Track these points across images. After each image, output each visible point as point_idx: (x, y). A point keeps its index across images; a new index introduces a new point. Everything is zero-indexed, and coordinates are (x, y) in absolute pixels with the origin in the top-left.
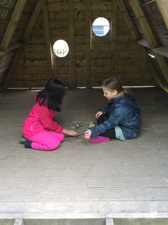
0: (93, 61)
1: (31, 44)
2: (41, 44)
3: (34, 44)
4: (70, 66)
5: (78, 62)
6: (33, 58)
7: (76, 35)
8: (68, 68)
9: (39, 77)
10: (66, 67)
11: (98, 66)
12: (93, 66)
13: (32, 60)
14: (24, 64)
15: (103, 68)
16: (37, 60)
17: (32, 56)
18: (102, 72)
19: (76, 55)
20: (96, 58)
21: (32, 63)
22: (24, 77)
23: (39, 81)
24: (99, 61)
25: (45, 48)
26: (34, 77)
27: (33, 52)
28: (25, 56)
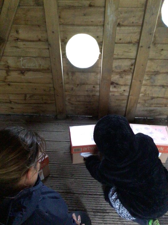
0: (147, 78)
1: (17, 39)
2: (40, 40)
3: (23, 40)
4: (97, 84)
5: (115, 77)
6: (23, 67)
7: (119, 25)
8: (94, 87)
9: (39, 99)
10: (91, 84)
11: (155, 86)
12: (145, 85)
13: (23, 71)
14: (8, 77)
15: (164, 89)
16: (33, 71)
17: (22, 63)
18: (160, 96)
19: (114, 66)
20: (154, 72)
21: (23, 77)
22: (11, 98)
23: (39, 105)
24: (159, 77)
25: (48, 49)
26: (29, 99)
27: (23, 57)
28: (7, 63)
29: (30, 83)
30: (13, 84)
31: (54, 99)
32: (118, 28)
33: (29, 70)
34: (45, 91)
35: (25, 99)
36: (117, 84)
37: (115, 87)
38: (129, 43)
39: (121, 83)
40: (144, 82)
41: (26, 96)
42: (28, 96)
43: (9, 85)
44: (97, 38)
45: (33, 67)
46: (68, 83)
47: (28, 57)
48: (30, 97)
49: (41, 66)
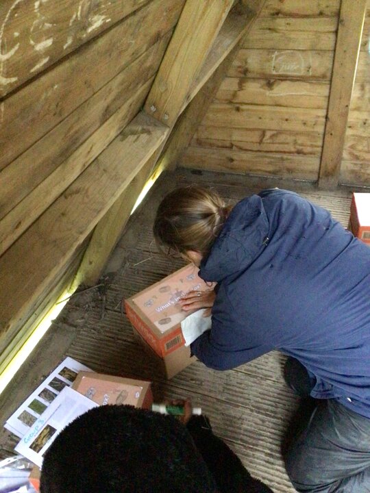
2: (321, 14)
3: (288, 15)
6: (274, 73)
9: (287, 143)
13: (272, 81)
14: (239, 93)
16: (292, 80)
17: (273, 63)
21: (268, 93)
22: (234, 138)
23: (285, 156)
25: (336, 32)
26: (269, 141)
27: (279, 50)
28: (246, 63)
29: (280, 106)
30: (244, 107)
31: (320, 143)
33: (284, 78)
34: (305, 124)
35: (261, 142)
41: (263, 134)
42: (268, 134)
43: (238, 109)
45: (295, 71)
46: (358, 109)
47: (289, 51)
48: (272, 136)
49: (310, 70)
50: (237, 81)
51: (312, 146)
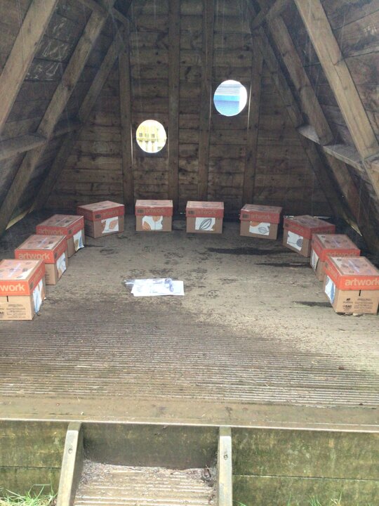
0: (213, 164)
2: (113, 125)
3: (99, 125)
4: (166, 171)
5: (183, 163)
6: (95, 152)
7: (181, 113)
8: (163, 174)
9: (106, 190)
10: (159, 171)
11: (222, 173)
12: (212, 172)
13: (94, 156)
14: (78, 163)
15: (231, 177)
16: (104, 156)
17: (94, 147)
18: (229, 184)
19: (180, 151)
20: (219, 157)
21: (93, 163)
22: (77, 188)
24: (224, 163)
25: (121, 134)
26: (96, 189)
27: (96, 141)
28: (80, 147)
29: (99, 169)
30: (82, 170)
31: (122, 189)
32: (181, 115)
33: (100, 155)
34: (113, 178)
35: (92, 190)
36: (186, 171)
37: (184, 174)
38: (192, 128)
39: (189, 169)
40: (210, 169)
41: (92, 186)
42: (95, 185)
43: (78, 172)
44: (164, 124)
45: (104, 151)
46: (137, 170)
47: (101, 142)
48: (97, 187)
49: (112, 151)
50: (76, 156)
51: (118, 191)
